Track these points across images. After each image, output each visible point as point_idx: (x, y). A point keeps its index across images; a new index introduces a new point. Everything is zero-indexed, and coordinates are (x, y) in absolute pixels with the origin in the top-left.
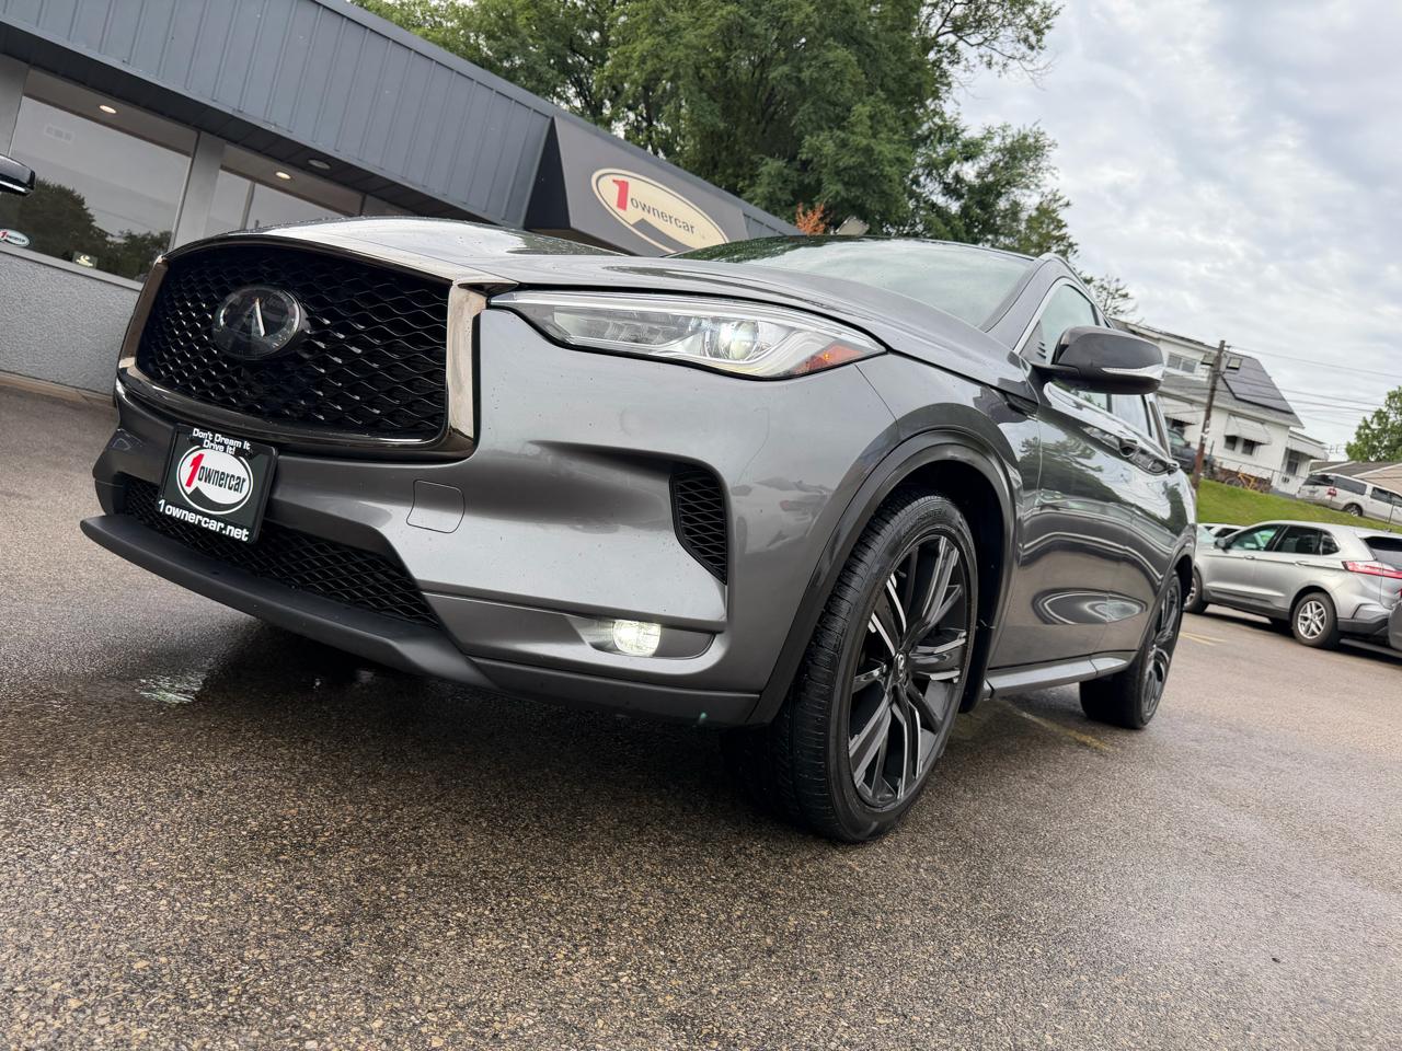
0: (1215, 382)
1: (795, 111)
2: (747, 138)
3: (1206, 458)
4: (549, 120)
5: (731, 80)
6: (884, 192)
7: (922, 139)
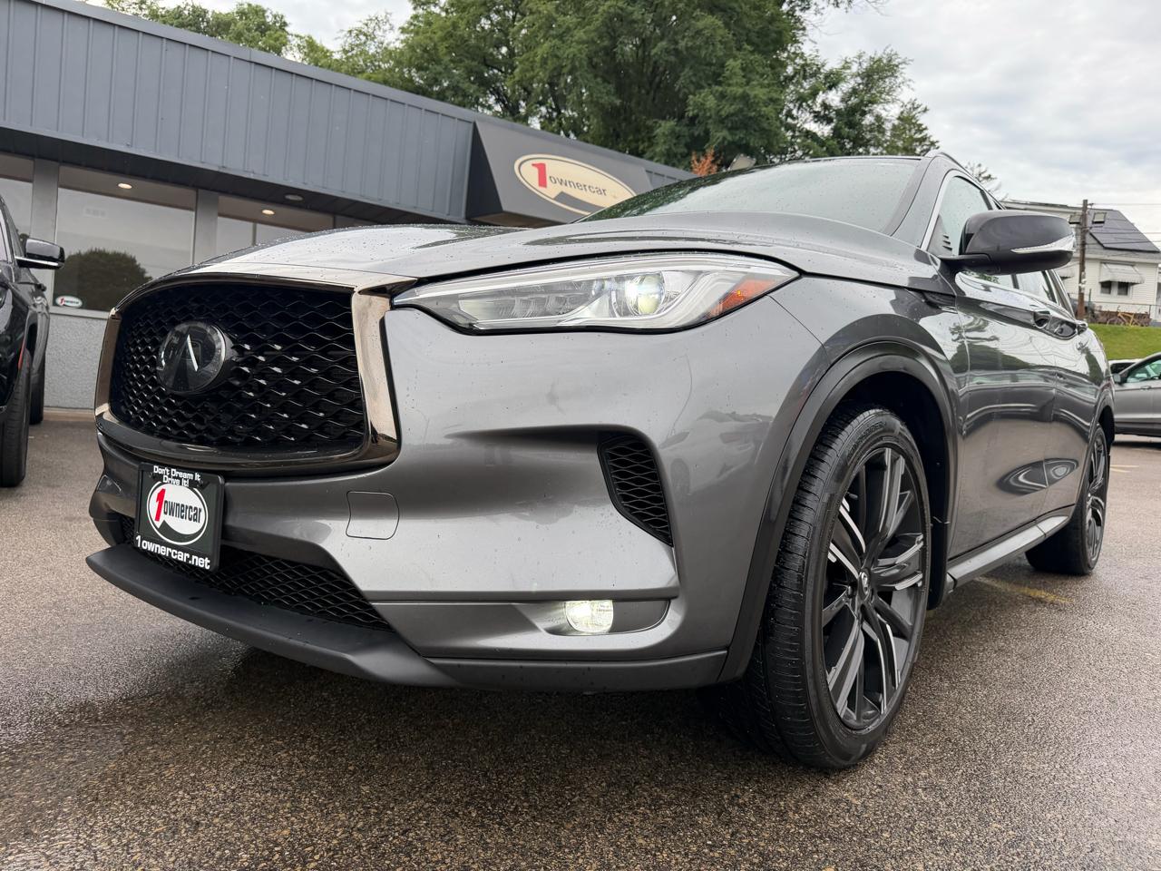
0: (1084, 238)
1: (678, 77)
2: (640, 108)
3: (1087, 305)
4: (471, 125)
5: (620, 62)
6: (763, 129)
7: (789, 79)
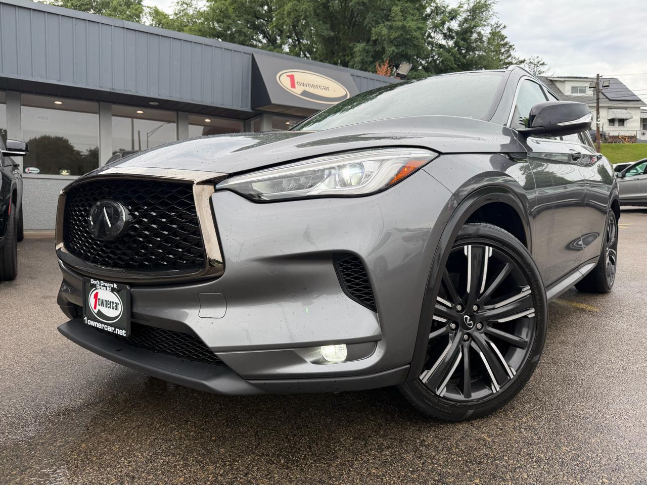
0: (598, 95)
1: (365, 18)
2: (345, 37)
3: (601, 133)
4: (251, 56)
5: (332, 11)
6: (415, 45)
7: (429, 15)
